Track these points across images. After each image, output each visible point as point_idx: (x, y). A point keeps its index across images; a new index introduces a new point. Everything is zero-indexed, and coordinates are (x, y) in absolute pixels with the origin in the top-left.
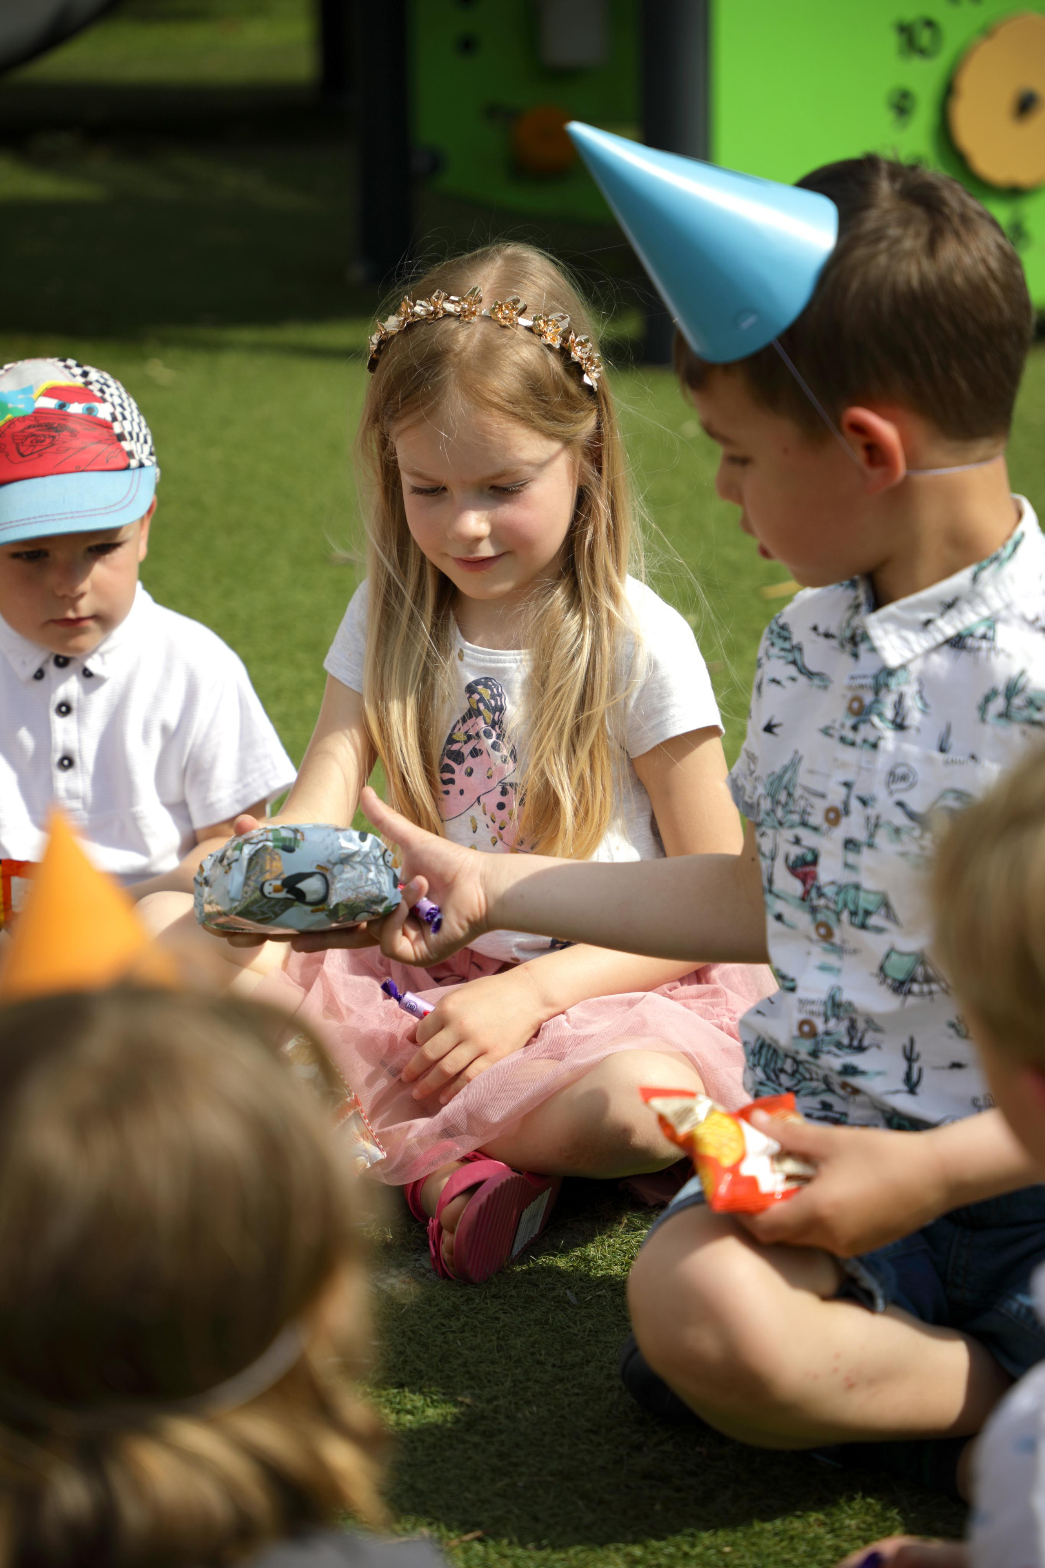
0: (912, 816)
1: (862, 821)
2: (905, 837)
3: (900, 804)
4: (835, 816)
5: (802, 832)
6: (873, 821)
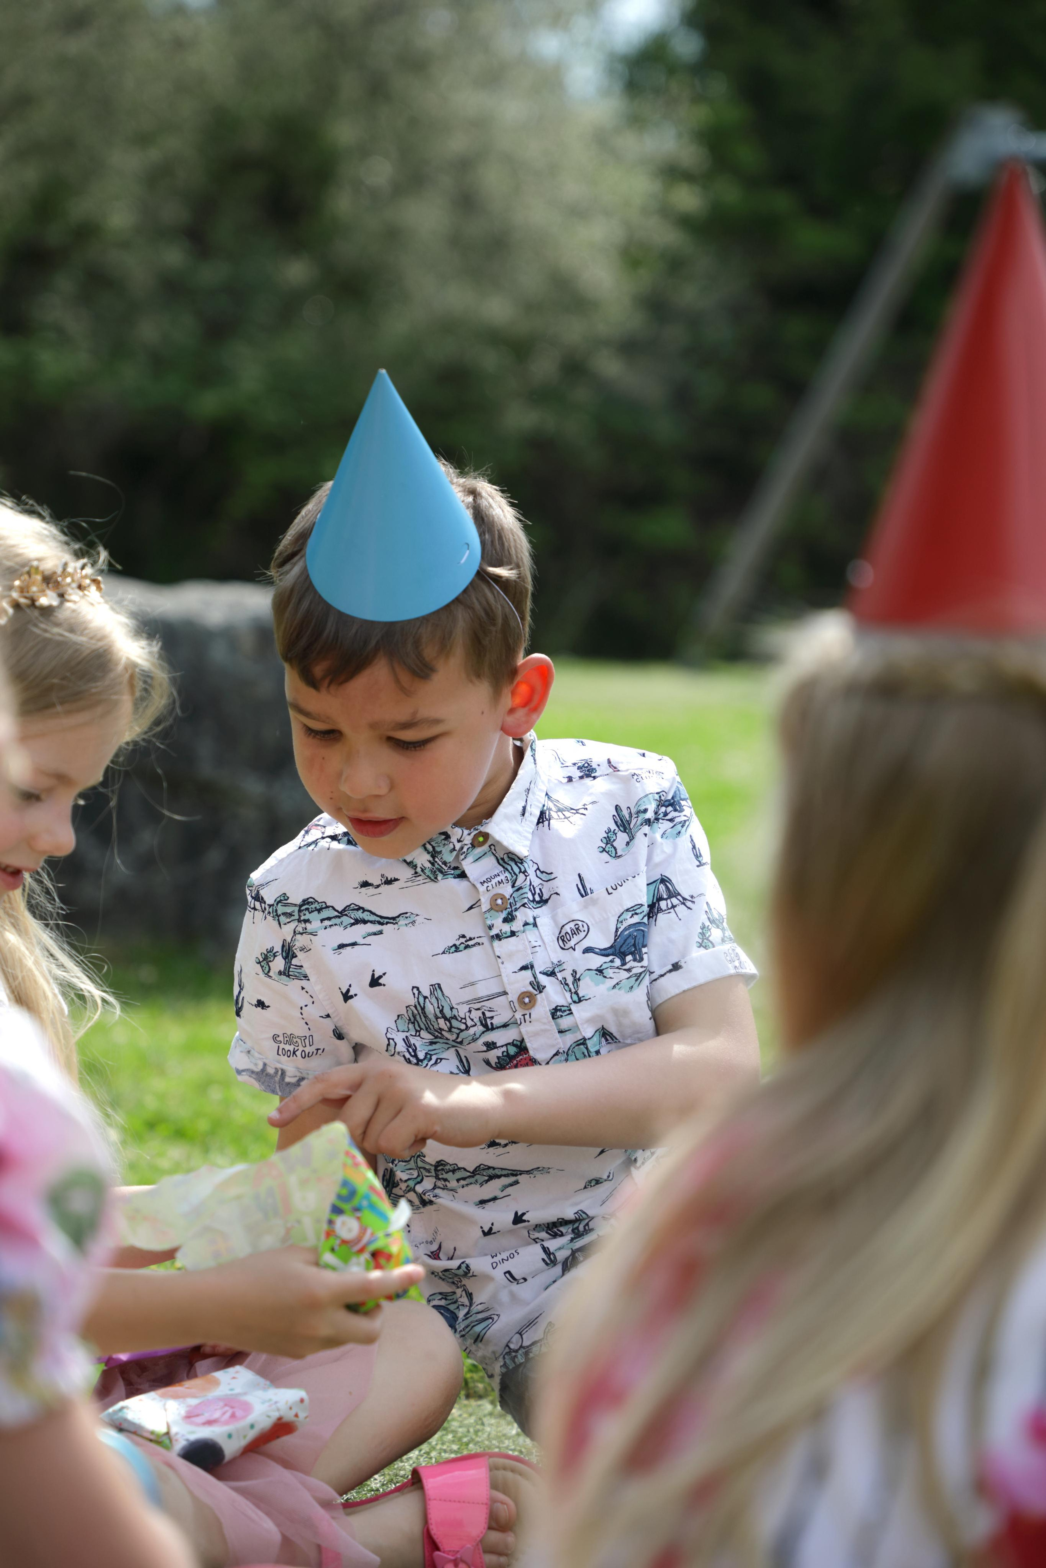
0: (604, 953)
1: (560, 987)
2: (609, 972)
3: (588, 950)
4: (527, 1000)
5: (490, 1037)
6: (570, 980)
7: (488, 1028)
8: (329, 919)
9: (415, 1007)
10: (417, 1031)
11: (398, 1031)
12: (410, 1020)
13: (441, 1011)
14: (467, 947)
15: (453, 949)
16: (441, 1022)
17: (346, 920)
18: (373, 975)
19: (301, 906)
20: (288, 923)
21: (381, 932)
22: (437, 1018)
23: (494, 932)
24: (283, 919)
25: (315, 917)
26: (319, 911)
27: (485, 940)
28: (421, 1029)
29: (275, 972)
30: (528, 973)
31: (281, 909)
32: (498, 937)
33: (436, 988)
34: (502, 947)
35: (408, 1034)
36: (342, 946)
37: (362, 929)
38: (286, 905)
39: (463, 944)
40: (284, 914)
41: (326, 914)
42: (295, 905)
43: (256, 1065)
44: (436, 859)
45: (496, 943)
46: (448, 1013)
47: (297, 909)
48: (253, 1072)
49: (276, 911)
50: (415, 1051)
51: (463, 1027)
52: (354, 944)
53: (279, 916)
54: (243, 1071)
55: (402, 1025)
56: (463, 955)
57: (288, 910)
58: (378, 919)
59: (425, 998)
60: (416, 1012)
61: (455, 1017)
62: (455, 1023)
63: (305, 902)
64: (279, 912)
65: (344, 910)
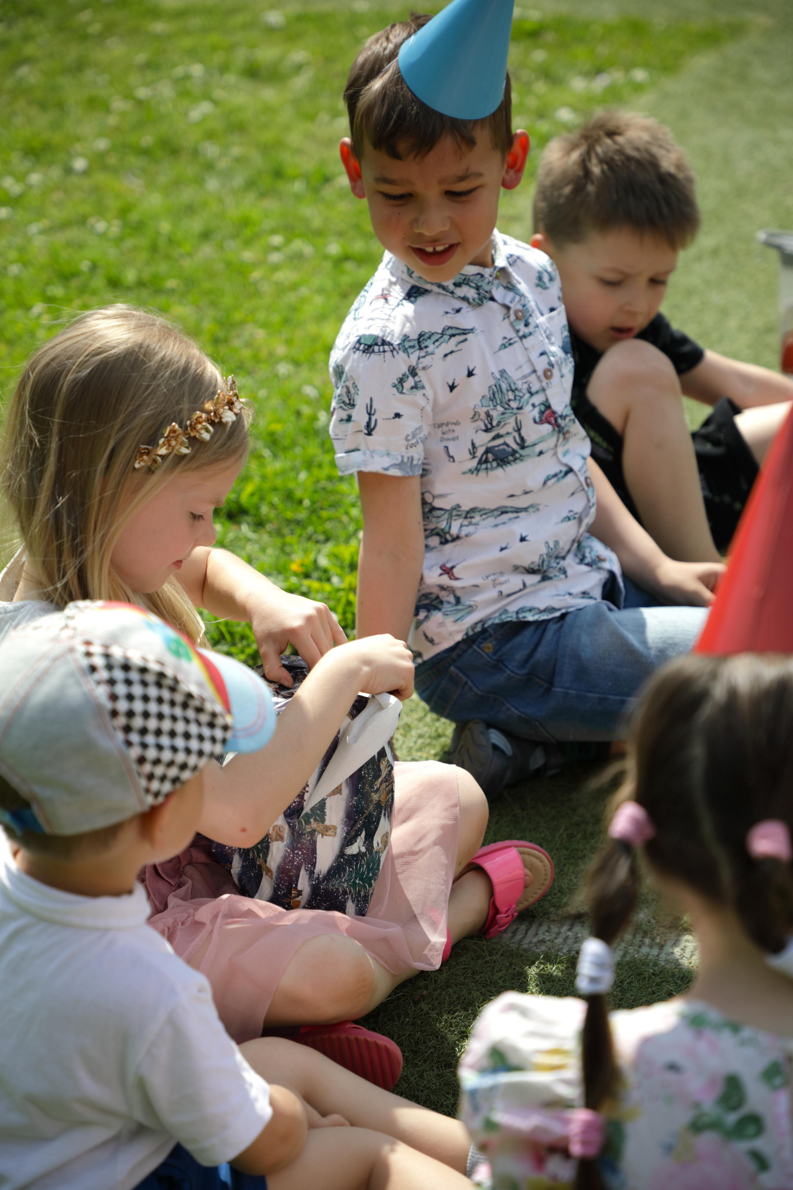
7: (532, 394)
8: (437, 341)
9: (496, 386)
10: (495, 406)
11: (483, 406)
12: (490, 398)
13: (510, 386)
14: (510, 344)
15: (503, 347)
16: (510, 393)
17: (446, 337)
18: (469, 370)
19: (418, 339)
20: (414, 352)
21: (466, 340)
22: (508, 391)
23: (521, 334)
24: (410, 351)
25: (429, 343)
26: (429, 338)
27: (517, 339)
28: (497, 404)
29: (407, 389)
30: (544, 357)
31: (407, 344)
32: (524, 336)
33: (503, 372)
34: (527, 342)
35: (489, 408)
36: (446, 355)
37: (454, 340)
38: (410, 341)
39: (507, 344)
40: (410, 347)
41: (434, 338)
42: (415, 340)
43: (397, 459)
44: (481, 291)
45: (524, 340)
46: (513, 387)
47: (416, 342)
48: (396, 465)
49: (404, 346)
50: (491, 420)
51: (521, 395)
52: (452, 352)
53: (406, 349)
54: (389, 467)
55: (485, 402)
56: (510, 349)
57: (412, 344)
58: (462, 331)
59: (499, 379)
60: (495, 389)
61: (516, 389)
62: (517, 393)
63: (421, 335)
64: (407, 346)
65: (443, 332)
